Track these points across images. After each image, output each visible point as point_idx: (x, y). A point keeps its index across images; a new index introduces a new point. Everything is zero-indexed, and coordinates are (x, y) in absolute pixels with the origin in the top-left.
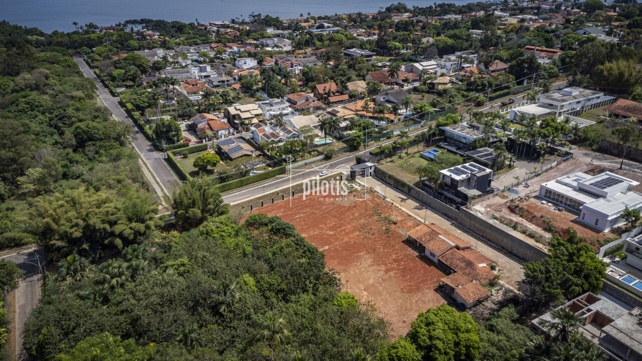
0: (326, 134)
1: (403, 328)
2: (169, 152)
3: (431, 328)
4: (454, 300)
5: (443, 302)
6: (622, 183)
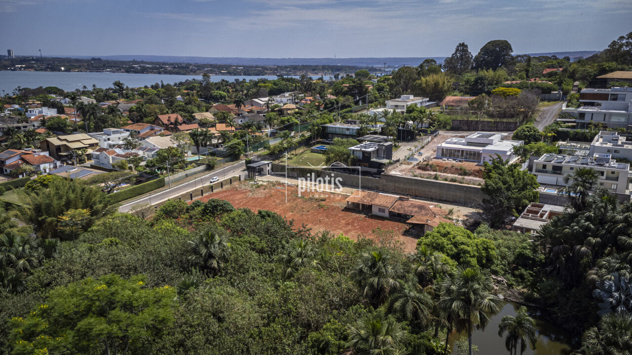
6: (494, 136)
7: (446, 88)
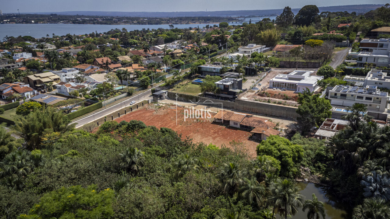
3: (276, 145)
6: (306, 73)
7: (276, 38)
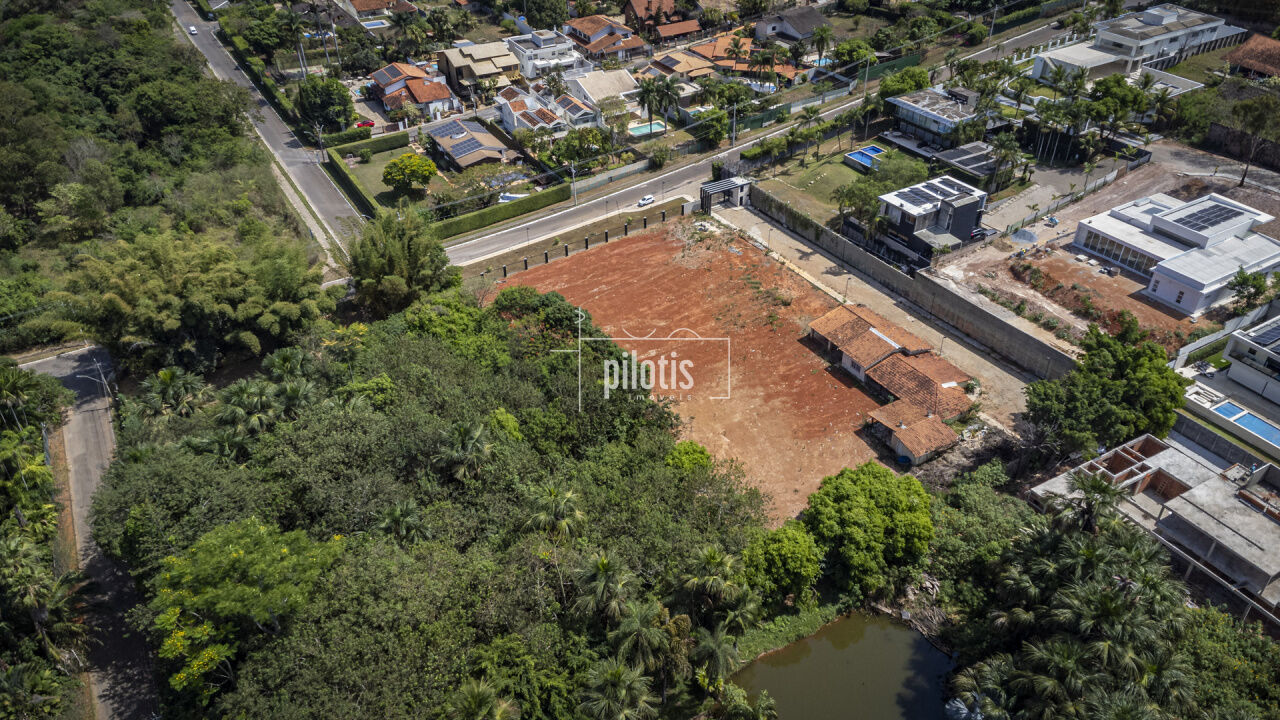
0: (650, 112)
1: (793, 502)
2: (331, 150)
3: (844, 505)
4: (891, 451)
5: (872, 454)
6: (1240, 218)
